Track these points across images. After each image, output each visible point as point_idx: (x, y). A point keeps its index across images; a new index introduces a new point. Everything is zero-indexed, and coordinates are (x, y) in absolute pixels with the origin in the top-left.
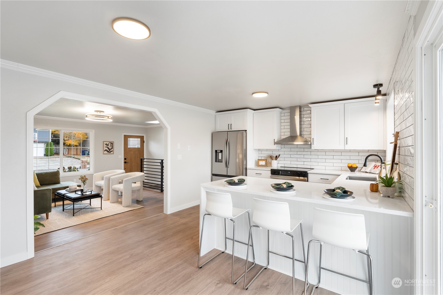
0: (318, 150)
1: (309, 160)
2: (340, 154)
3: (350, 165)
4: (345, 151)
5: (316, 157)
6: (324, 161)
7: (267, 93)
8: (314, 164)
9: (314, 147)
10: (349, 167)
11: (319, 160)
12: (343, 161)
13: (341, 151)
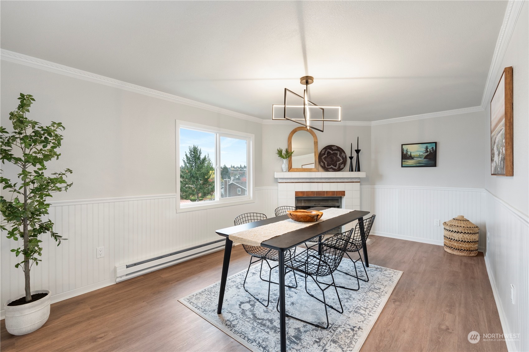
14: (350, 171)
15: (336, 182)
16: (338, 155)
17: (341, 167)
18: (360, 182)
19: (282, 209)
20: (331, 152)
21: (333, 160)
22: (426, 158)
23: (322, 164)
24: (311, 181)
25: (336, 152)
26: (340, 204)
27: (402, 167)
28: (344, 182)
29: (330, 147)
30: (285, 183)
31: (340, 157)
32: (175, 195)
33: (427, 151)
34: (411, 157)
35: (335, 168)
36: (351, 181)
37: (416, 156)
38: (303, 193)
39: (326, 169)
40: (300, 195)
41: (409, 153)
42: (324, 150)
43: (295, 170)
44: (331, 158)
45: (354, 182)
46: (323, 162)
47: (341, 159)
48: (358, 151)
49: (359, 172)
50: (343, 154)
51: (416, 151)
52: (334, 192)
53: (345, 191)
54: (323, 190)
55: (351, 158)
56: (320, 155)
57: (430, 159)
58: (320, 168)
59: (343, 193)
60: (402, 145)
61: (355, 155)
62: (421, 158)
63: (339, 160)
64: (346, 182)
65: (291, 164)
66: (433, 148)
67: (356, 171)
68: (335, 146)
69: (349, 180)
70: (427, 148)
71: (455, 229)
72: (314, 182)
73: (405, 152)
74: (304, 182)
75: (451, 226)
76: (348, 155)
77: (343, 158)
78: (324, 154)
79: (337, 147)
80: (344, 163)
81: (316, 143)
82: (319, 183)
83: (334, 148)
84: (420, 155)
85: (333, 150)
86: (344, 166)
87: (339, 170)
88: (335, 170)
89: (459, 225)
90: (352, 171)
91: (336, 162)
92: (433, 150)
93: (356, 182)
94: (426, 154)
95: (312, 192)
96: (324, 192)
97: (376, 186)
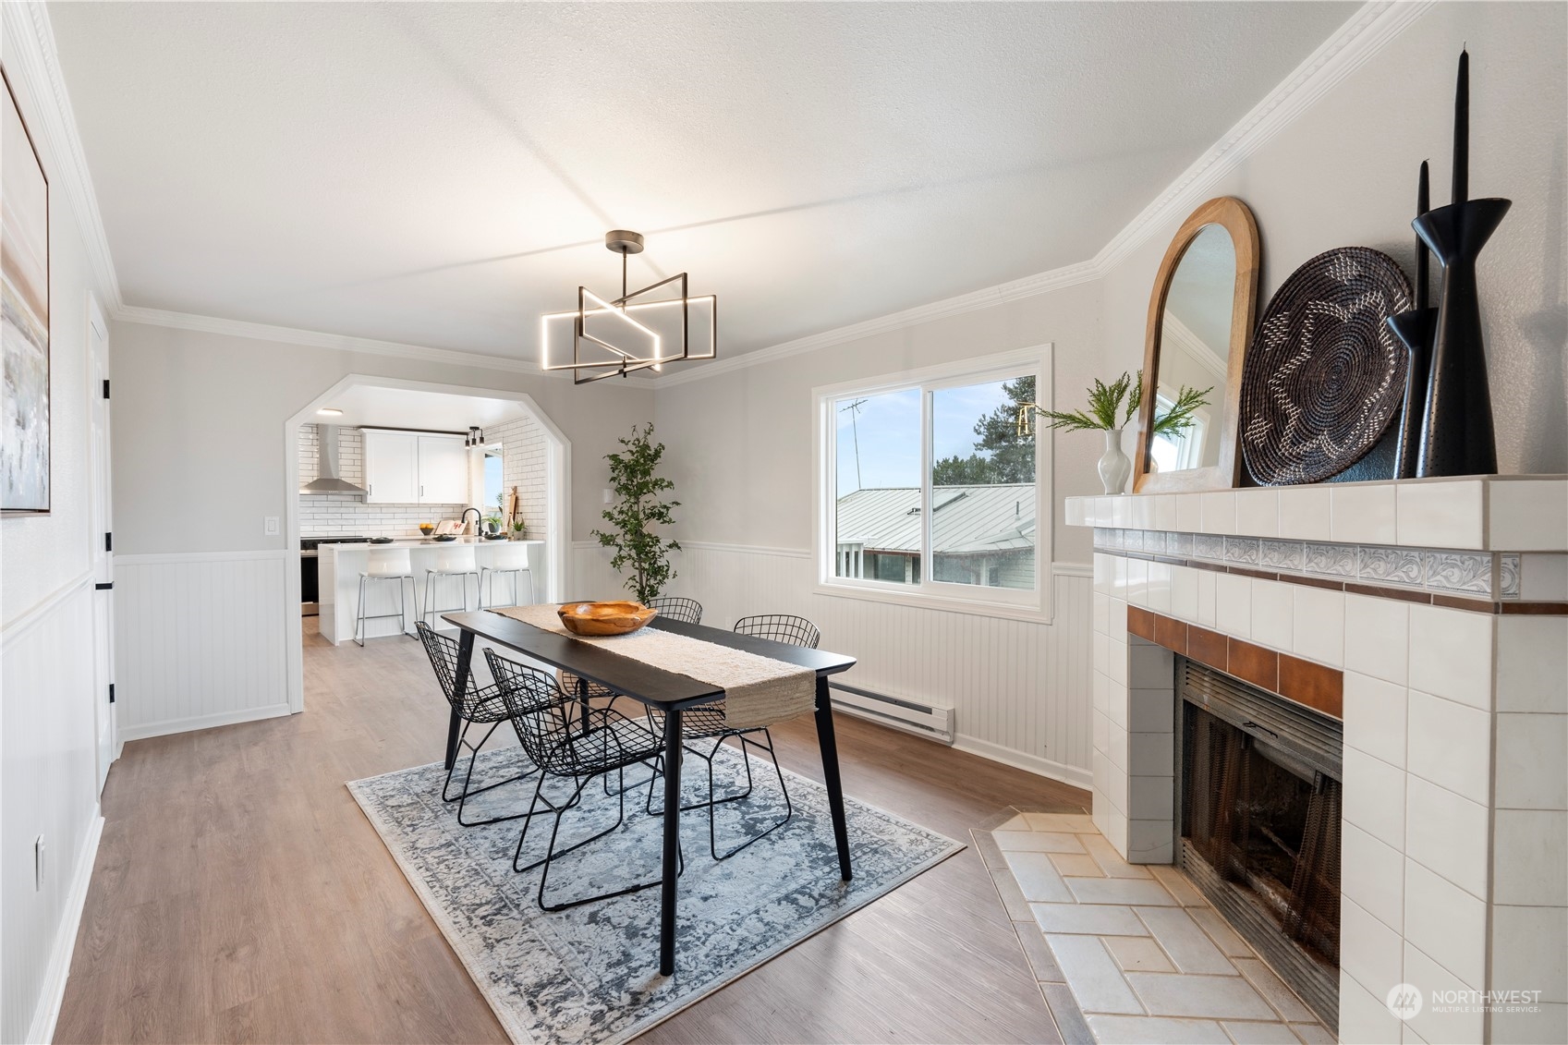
0: (375, 505)
1: (352, 522)
2: (403, 510)
3: (424, 526)
4: (419, 505)
5: (365, 516)
6: (378, 522)
7: (341, 411)
8: (361, 528)
9: (370, 499)
10: (421, 529)
11: (370, 522)
12: (409, 521)
13: (412, 506)
16: (1384, 321)
19: (797, 624)
21: (1340, 384)
25: (1369, 301)
28: (1336, 586)
32: (809, 554)
35: (1334, 451)
38: (1148, 619)
40: (1141, 631)
45: (1423, 598)
46: (1273, 412)
63: (1383, 373)
64: (1352, 588)
78: (1291, 347)
83: (1339, 274)
96: (1223, 639)
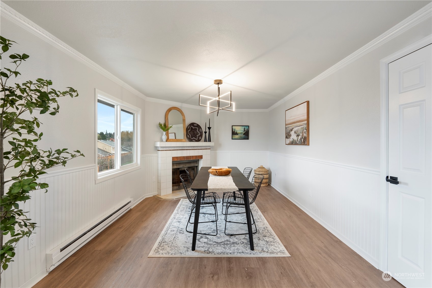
14: (205, 142)
15: (198, 149)
16: (197, 130)
17: (200, 139)
18: (210, 149)
20: (193, 127)
21: (194, 134)
22: (244, 134)
23: (188, 136)
24: (182, 149)
25: (196, 128)
26: (198, 165)
27: (232, 139)
28: (202, 149)
29: (192, 124)
30: (165, 150)
31: (198, 132)
32: (95, 166)
33: (245, 131)
34: (237, 134)
35: (196, 139)
36: (206, 148)
37: (239, 133)
38: (177, 158)
39: (191, 140)
40: (176, 160)
41: (236, 131)
42: (189, 126)
43: (172, 140)
44: (193, 132)
45: (207, 149)
46: (189, 135)
47: (199, 133)
48: (209, 128)
49: (210, 142)
50: (200, 129)
51: (239, 130)
52: (197, 156)
53: (202, 156)
54: (190, 156)
55: (206, 132)
56: (187, 129)
57: (246, 135)
58: (187, 140)
59: (201, 157)
60: (232, 126)
61: (207, 130)
62: (242, 134)
63: (198, 134)
64: (203, 149)
65: (168, 135)
66: (247, 129)
67: (208, 141)
68: (196, 123)
69: (205, 148)
70: (245, 129)
71: (261, 173)
72: (185, 150)
73: (234, 130)
74: (178, 150)
75: (259, 171)
76: (204, 131)
77: (200, 132)
78: (189, 129)
79: (197, 124)
80: (201, 136)
81: (184, 120)
82: (187, 150)
83: (195, 125)
84: (241, 133)
85: (194, 126)
86: (202, 138)
87: (199, 140)
88: (197, 141)
89: (262, 170)
90: (206, 141)
91: (196, 135)
92: (247, 130)
93: (208, 149)
94: (244, 132)
95: (183, 157)
96: (191, 156)
97: (218, 151)
